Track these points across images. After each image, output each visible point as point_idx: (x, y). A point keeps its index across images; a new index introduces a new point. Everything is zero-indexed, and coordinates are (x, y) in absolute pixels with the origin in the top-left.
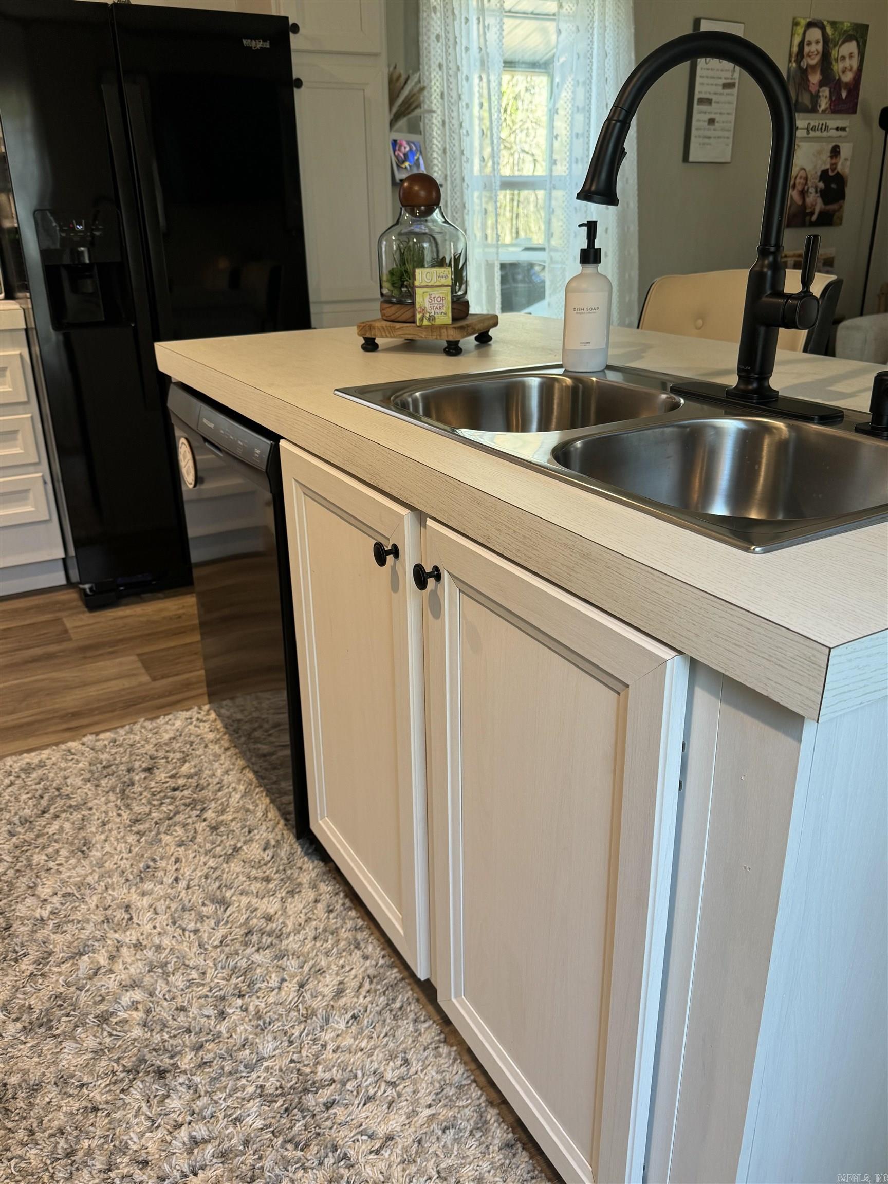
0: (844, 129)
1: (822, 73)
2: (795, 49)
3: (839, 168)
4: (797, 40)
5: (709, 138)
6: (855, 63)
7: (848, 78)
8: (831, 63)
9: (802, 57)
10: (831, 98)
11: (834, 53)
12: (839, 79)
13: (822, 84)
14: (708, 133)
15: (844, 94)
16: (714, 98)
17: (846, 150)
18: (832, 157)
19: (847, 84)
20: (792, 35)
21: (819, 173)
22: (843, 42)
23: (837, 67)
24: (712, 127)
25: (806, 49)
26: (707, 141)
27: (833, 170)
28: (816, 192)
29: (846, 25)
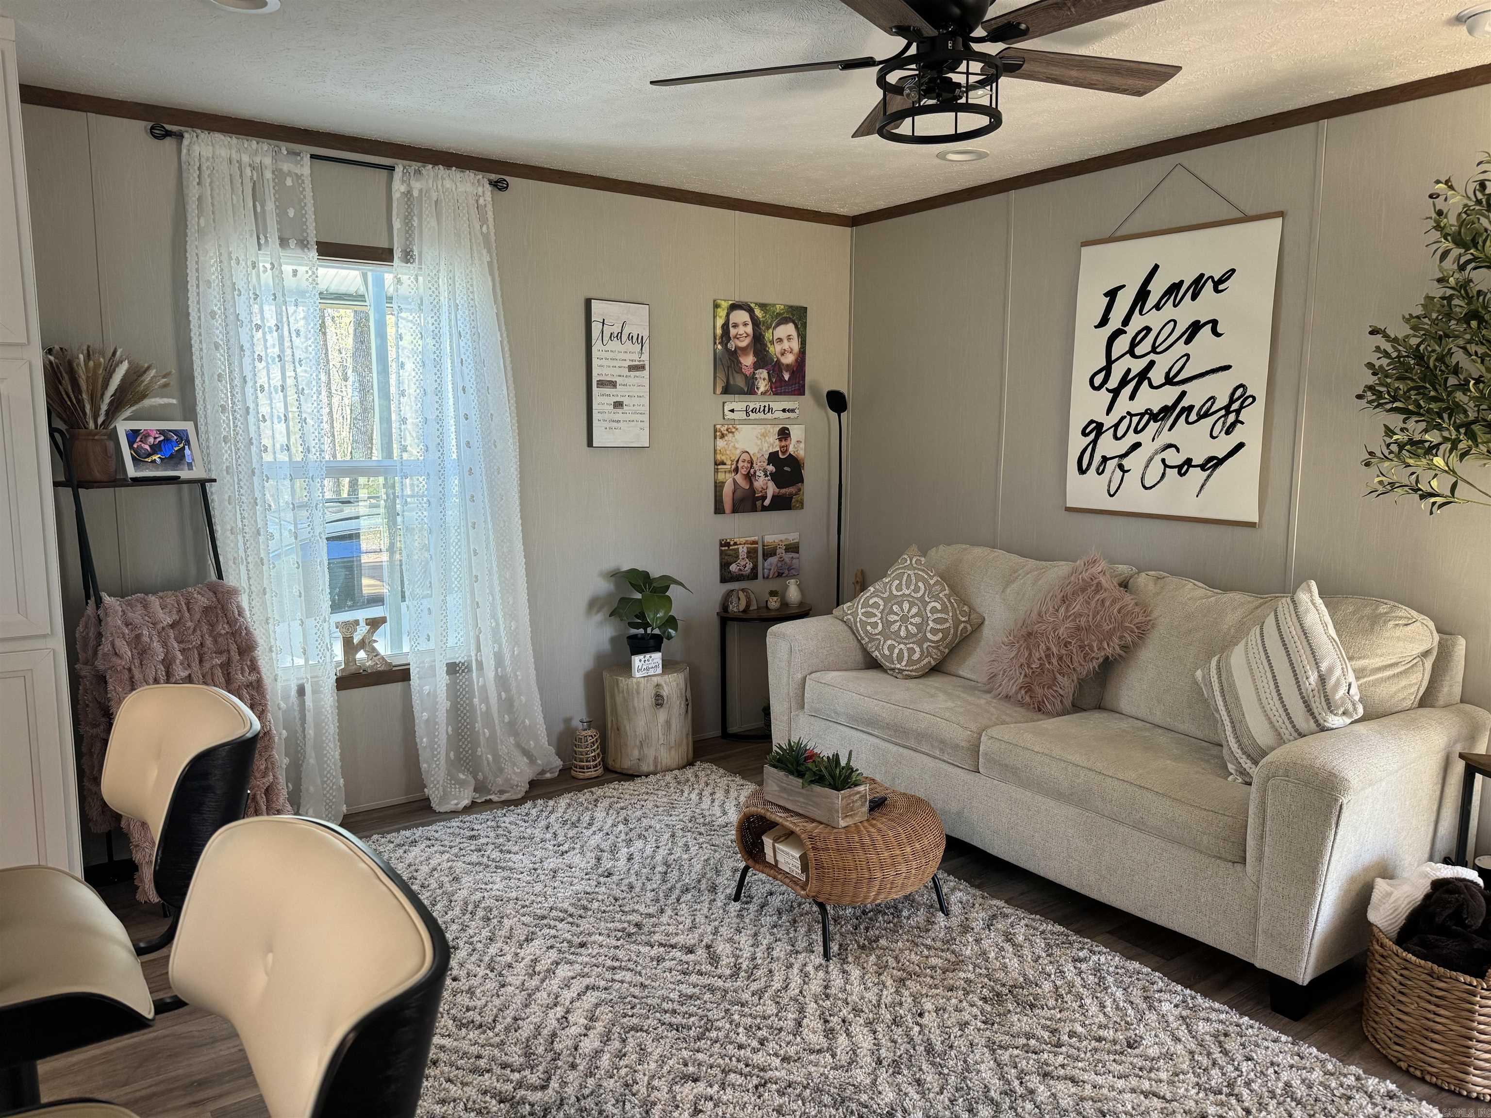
0: (793, 411)
1: (756, 354)
2: (719, 332)
3: (791, 450)
4: (720, 322)
5: (618, 421)
6: (795, 345)
7: (789, 359)
8: (766, 345)
9: (729, 339)
10: (770, 380)
11: (768, 335)
12: (778, 361)
13: (757, 366)
14: (616, 417)
15: (787, 376)
16: (619, 380)
17: (797, 432)
18: (780, 440)
19: (787, 365)
20: (715, 317)
21: (767, 457)
22: (778, 325)
23: (775, 350)
24: (620, 411)
25: (733, 332)
26: (615, 425)
27: (784, 453)
28: (766, 475)
29: (779, 308)
